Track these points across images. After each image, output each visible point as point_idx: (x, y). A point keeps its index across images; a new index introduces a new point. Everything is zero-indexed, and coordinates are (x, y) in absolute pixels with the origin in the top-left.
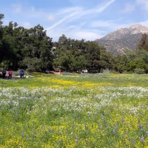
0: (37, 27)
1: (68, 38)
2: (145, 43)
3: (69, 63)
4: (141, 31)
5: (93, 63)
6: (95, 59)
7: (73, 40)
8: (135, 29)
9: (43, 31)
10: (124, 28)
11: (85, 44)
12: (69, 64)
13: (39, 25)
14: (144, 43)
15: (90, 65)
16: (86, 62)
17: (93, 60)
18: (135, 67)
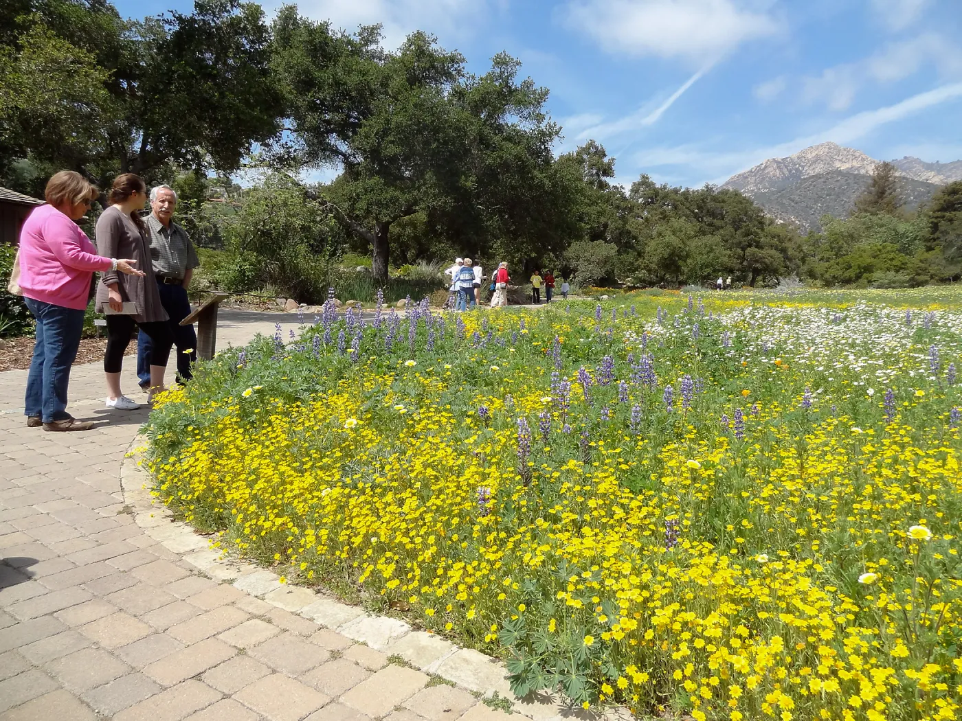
0: (585, 150)
1: (658, 186)
2: (883, 193)
3: (680, 257)
4: (838, 164)
5: (743, 258)
6: (750, 246)
7: (676, 191)
8: (817, 159)
9: (606, 160)
10: (779, 158)
11: (715, 199)
12: (680, 263)
13: (592, 144)
14: (881, 194)
15: (735, 263)
16: (724, 256)
17: (743, 249)
18: (868, 269)
